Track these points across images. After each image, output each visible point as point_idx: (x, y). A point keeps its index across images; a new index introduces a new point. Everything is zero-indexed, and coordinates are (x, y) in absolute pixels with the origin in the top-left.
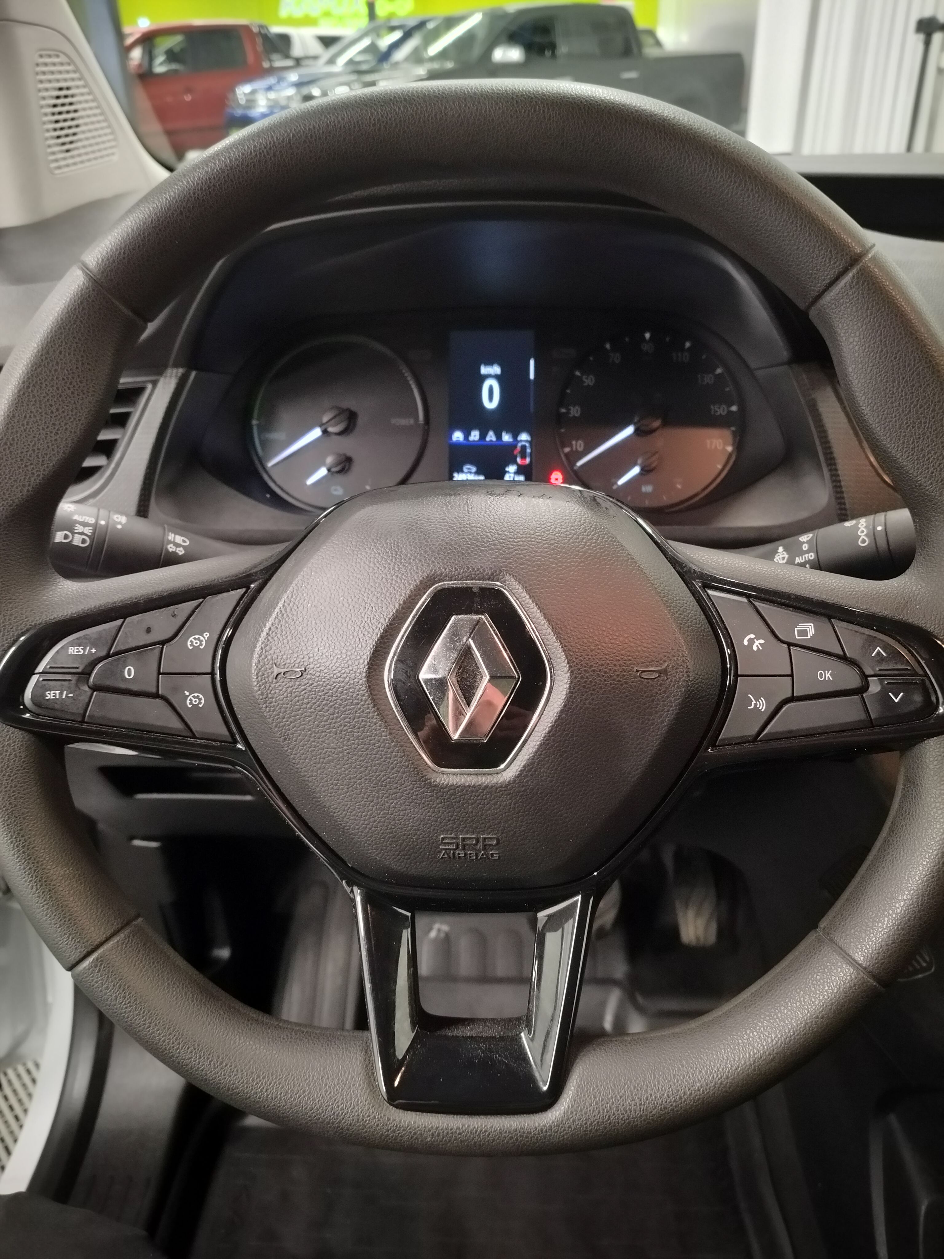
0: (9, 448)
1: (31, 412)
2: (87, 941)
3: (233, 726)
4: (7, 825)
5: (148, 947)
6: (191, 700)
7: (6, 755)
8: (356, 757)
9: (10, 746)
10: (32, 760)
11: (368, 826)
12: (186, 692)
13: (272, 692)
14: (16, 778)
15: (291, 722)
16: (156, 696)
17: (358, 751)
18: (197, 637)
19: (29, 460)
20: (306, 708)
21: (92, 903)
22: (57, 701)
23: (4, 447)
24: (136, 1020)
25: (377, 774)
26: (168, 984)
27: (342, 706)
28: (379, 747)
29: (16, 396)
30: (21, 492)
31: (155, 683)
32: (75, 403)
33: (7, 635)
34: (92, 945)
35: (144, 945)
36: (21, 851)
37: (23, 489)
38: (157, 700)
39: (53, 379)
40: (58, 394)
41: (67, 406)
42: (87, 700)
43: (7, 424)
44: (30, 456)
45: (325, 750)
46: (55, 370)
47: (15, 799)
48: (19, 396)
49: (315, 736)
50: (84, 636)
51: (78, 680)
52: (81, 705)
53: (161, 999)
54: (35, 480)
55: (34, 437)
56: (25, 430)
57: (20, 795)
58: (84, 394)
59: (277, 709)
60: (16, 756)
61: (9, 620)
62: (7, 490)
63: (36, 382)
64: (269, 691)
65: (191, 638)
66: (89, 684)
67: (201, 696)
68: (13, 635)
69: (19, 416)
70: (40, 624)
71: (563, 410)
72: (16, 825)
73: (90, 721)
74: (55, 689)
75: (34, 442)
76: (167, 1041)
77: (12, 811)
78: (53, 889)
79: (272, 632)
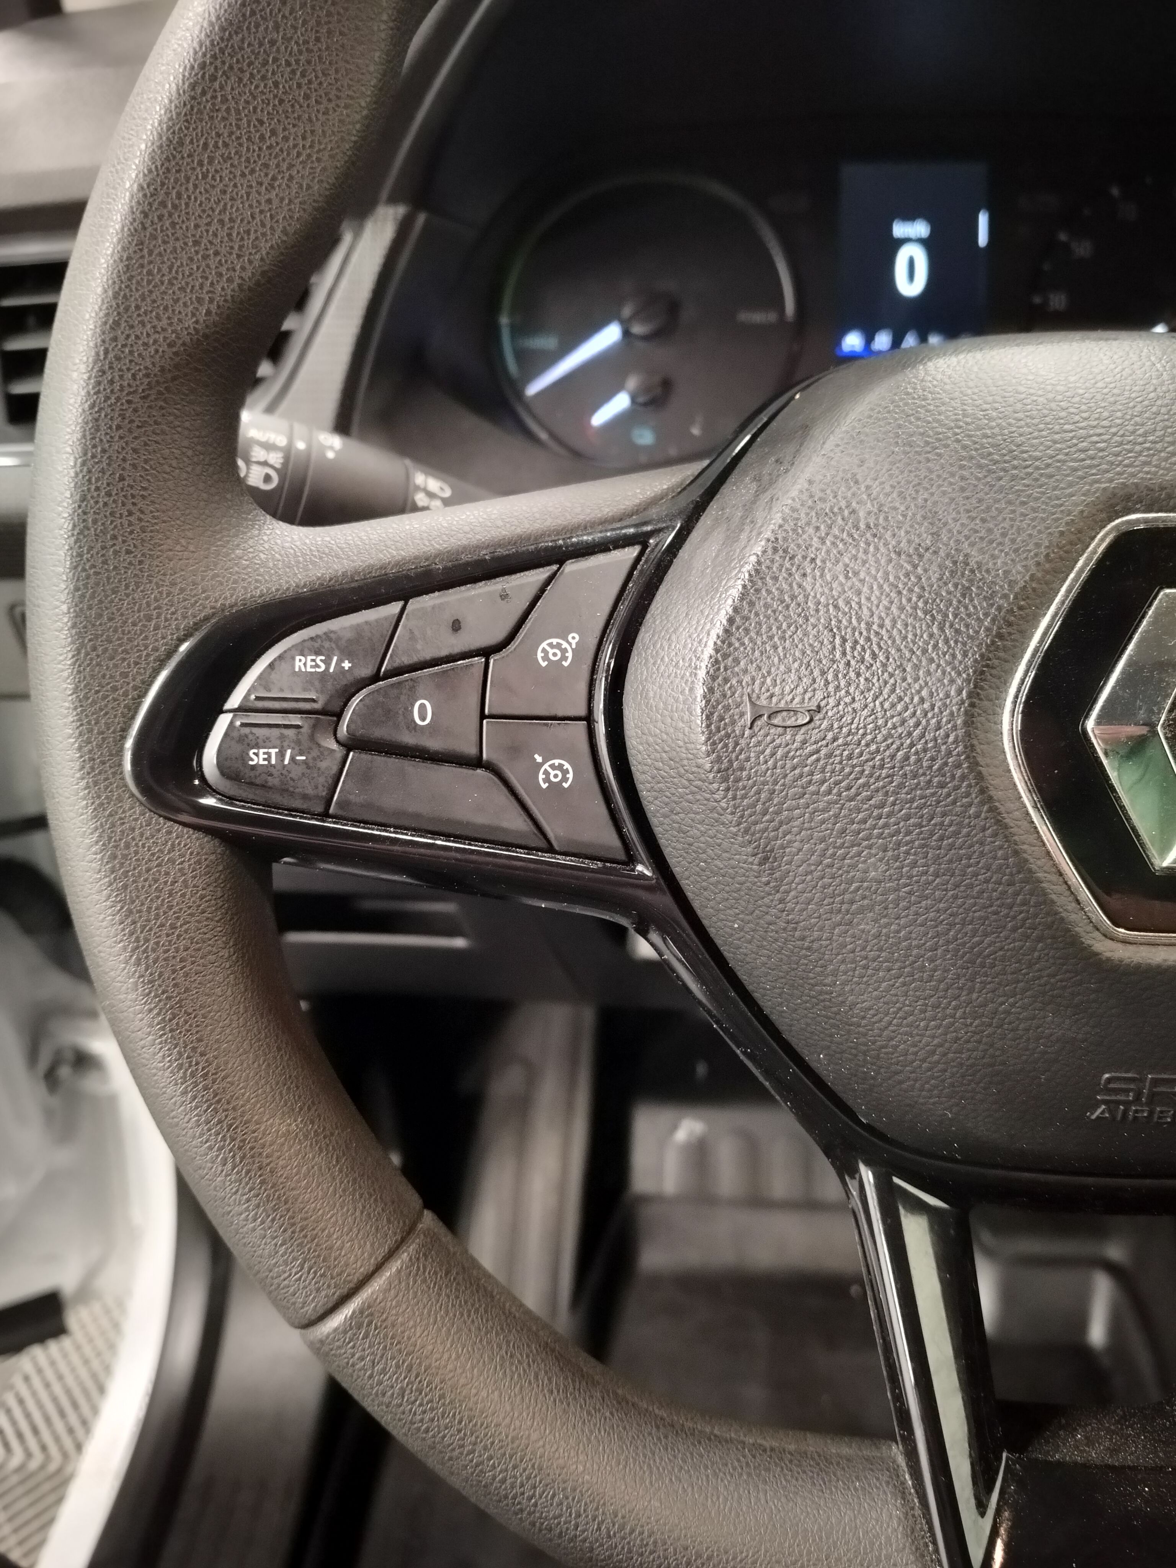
0: (170, 215)
1: (218, 135)
2: (340, 1274)
3: (630, 828)
4: (171, 1031)
5: (455, 1279)
6: (546, 773)
7: (166, 883)
8: (929, 902)
9: (174, 863)
10: (219, 894)
11: (939, 1050)
12: (536, 756)
13: (742, 757)
14: (186, 931)
15: (781, 823)
16: (477, 762)
17: (934, 890)
18: (555, 641)
19: (211, 243)
20: (818, 793)
21: (344, 1191)
22: (272, 770)
23: (158, 213)
24: (444, 1436)
25: (976, 939)
26: (502, 1357)
27: (904, 791)
28: (987, 881)
29: (186, 97)
30: (193, 315)
31: (474, 737)
32: (310, 120)
33: (165, 627)
34: (350, 1282)
35: (446, 1275)
36: (201, 1086)
37: (197, 309)
38: (479, 771)
39: (265, 63)
40: (275, 96)
41: (294, 126)
42: (335, 769)
43: (168, 159)
44: (215, 235)
45: (855, 885)
46: (273, 43)
47: (186, 975)
48: (193, 98)
49: (834, 854)
50: (325, 634)
51: (314, 727)
52: (322, 780)
53: (493, 1392)
54: (223, 289)
55: (224, 192)
56: (205, 177)
57: (195, 968)
58: (330, 100)
59: (752, 793)
60: (185, 884)
61: (168, 594)
62: (166, 309)
63: (231, 67)
64: (734, 755)
65: (544, 645)
66: (338, 735)
67: (567, 766)
68: (178, 629)
69: (191, 142)
70: (231, 606)
71: (1037, 300)
72: (188, 1031)
73: (340, 813)
74: (268, 744)
75: (222, 204)
76: (508, 1481)
77: (180, 1001)
78: (268, 1165)
79: (738, 628)
